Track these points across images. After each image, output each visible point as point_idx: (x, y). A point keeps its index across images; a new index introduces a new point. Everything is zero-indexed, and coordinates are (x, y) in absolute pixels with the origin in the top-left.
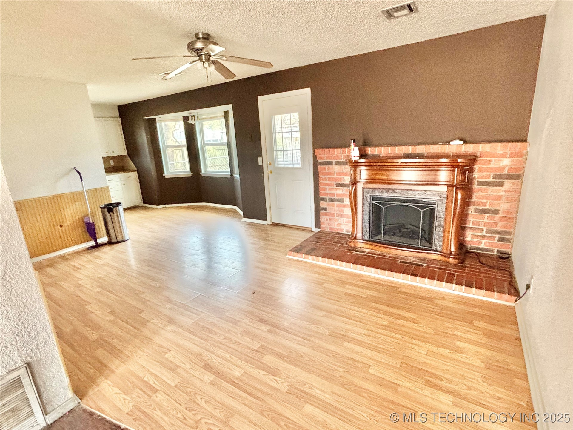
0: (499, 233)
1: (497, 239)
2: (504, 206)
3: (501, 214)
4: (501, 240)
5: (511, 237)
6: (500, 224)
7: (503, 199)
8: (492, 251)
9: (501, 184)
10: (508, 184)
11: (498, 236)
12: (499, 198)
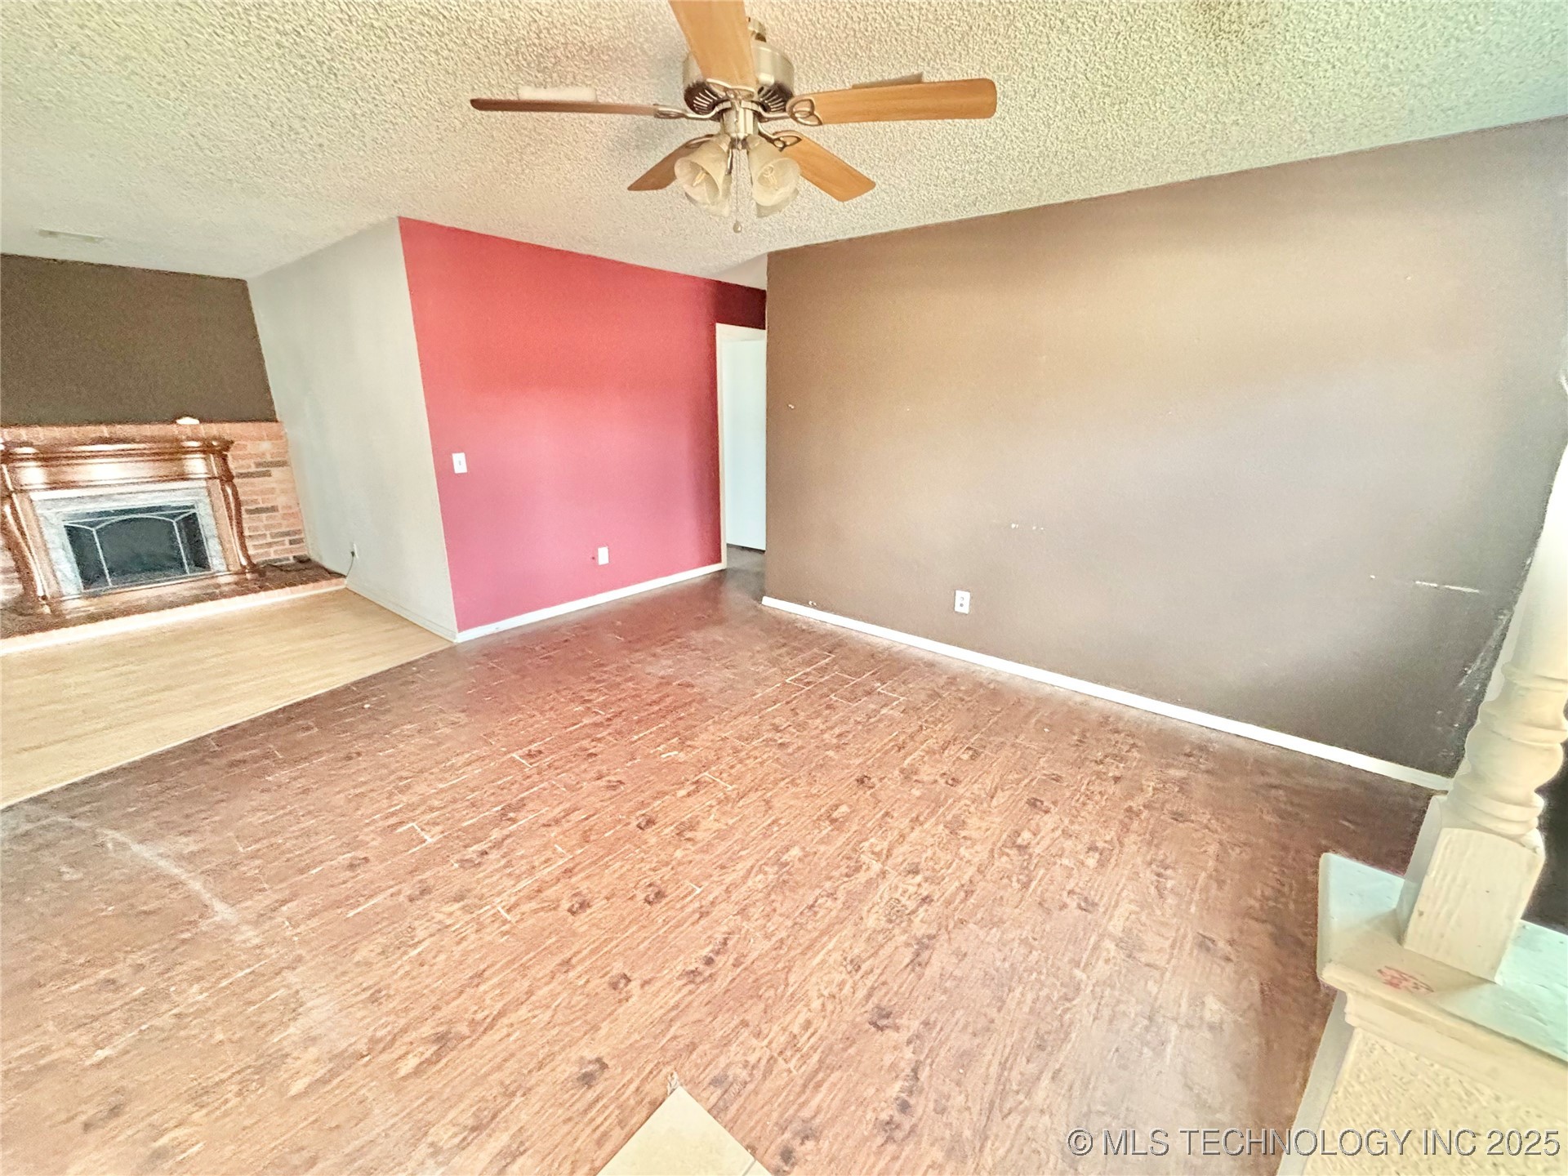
0: (287, 534)
1: (287, 542)
2: (280, 501)
3: (281, 512)
4: (291, 542)
5: (302, 536)
6: (285, 522)
7: (278, 491)
8: (288, 559)
9: (267, 474)
10: (275, 471)
11: (287, 539)
12: (272, 491)
